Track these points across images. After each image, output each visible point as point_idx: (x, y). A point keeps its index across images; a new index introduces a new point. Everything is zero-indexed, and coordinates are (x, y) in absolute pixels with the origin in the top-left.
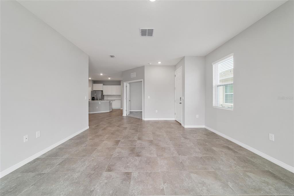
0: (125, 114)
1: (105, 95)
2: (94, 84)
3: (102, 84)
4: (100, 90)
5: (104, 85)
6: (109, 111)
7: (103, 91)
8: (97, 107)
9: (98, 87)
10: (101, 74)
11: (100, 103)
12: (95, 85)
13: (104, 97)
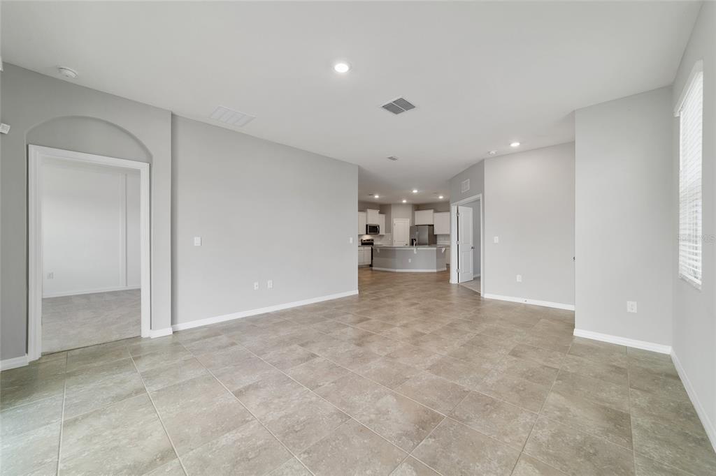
0: (454, 280)
1: (440, 235)
2: (416, 213)
3: (432, 211)
4: (425, 224)
5: (436, 211)
6: (435, 271)
7: (433, 225)
8: (410, 261)
9: (425, 217)
10: (415, 191)
11: (415, 252)
12: (418, 213)
13: (438, 239)
